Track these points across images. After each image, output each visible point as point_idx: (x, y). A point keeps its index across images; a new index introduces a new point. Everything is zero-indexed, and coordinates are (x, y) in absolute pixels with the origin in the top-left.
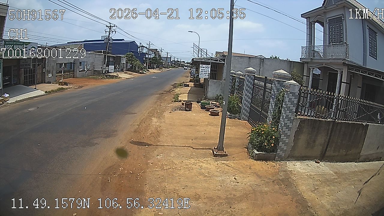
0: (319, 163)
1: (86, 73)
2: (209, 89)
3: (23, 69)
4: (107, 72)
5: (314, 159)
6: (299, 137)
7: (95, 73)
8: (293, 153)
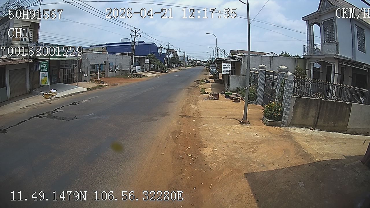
0: (313, 130)
1: (115, 73)
2: (231, 83)
3: (62, 69)
4: (134, 72)
5: (309, 127)
6: (297, 110)
7: (123, 73)
8: (293, 122)
